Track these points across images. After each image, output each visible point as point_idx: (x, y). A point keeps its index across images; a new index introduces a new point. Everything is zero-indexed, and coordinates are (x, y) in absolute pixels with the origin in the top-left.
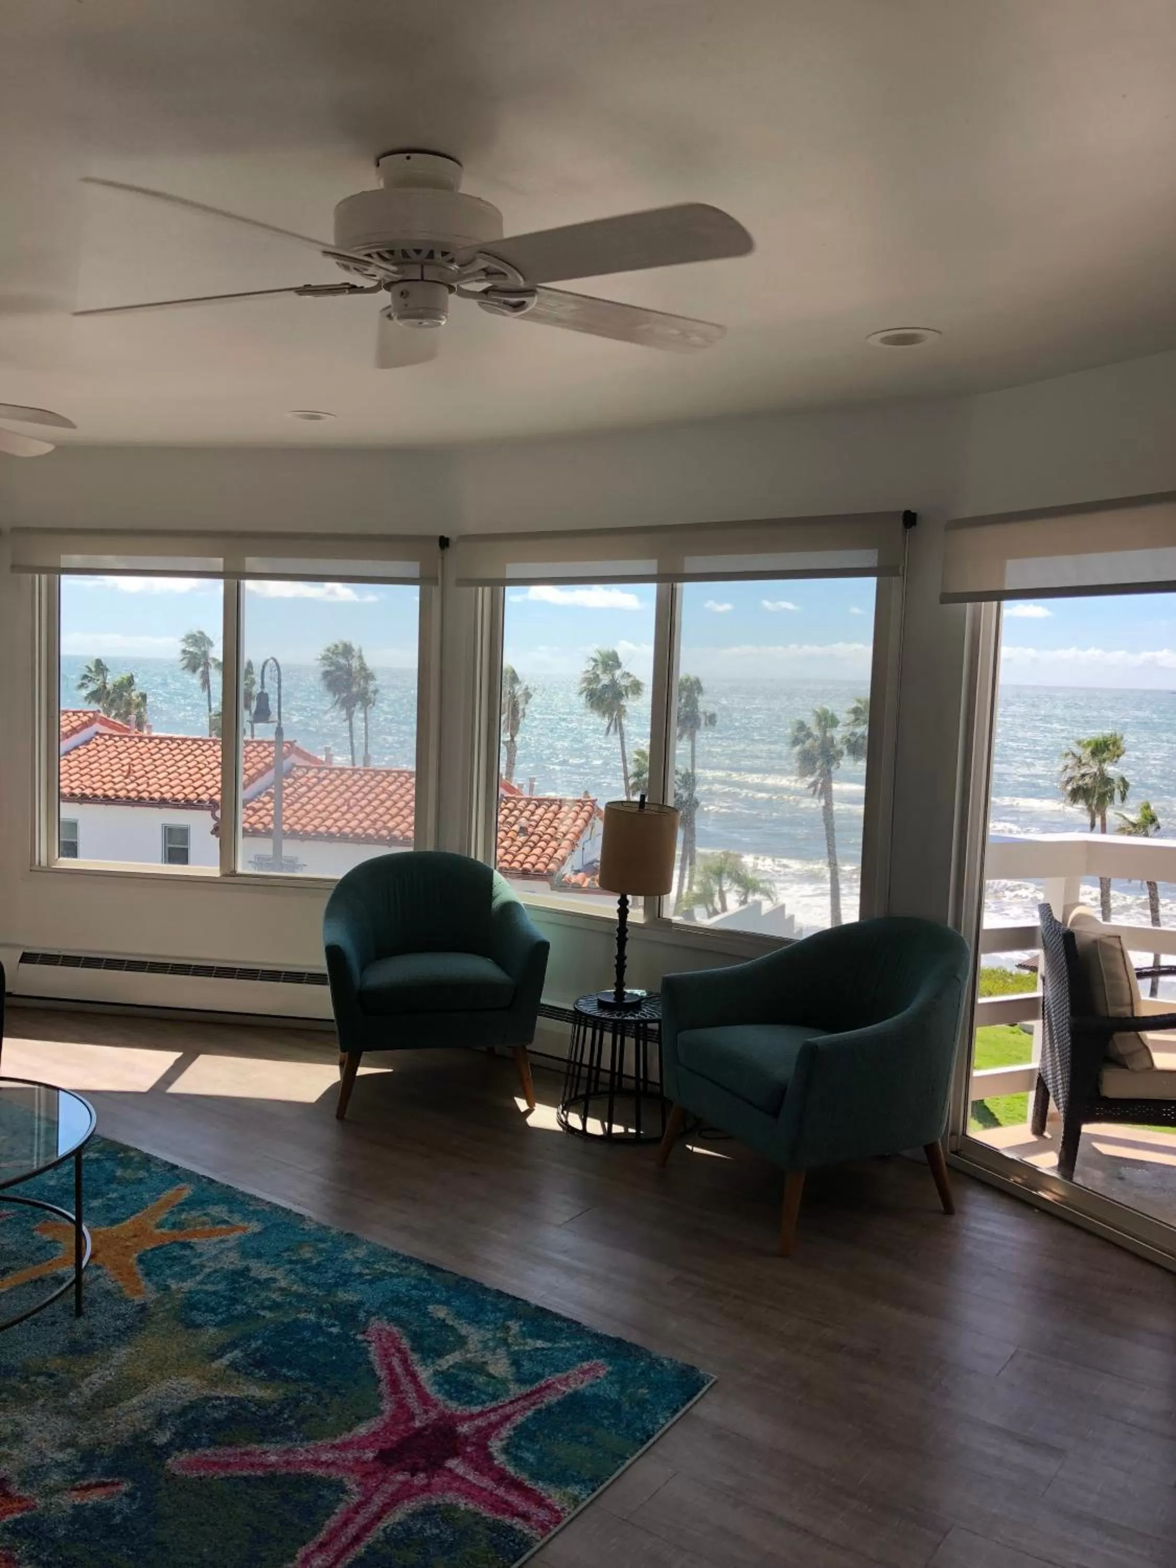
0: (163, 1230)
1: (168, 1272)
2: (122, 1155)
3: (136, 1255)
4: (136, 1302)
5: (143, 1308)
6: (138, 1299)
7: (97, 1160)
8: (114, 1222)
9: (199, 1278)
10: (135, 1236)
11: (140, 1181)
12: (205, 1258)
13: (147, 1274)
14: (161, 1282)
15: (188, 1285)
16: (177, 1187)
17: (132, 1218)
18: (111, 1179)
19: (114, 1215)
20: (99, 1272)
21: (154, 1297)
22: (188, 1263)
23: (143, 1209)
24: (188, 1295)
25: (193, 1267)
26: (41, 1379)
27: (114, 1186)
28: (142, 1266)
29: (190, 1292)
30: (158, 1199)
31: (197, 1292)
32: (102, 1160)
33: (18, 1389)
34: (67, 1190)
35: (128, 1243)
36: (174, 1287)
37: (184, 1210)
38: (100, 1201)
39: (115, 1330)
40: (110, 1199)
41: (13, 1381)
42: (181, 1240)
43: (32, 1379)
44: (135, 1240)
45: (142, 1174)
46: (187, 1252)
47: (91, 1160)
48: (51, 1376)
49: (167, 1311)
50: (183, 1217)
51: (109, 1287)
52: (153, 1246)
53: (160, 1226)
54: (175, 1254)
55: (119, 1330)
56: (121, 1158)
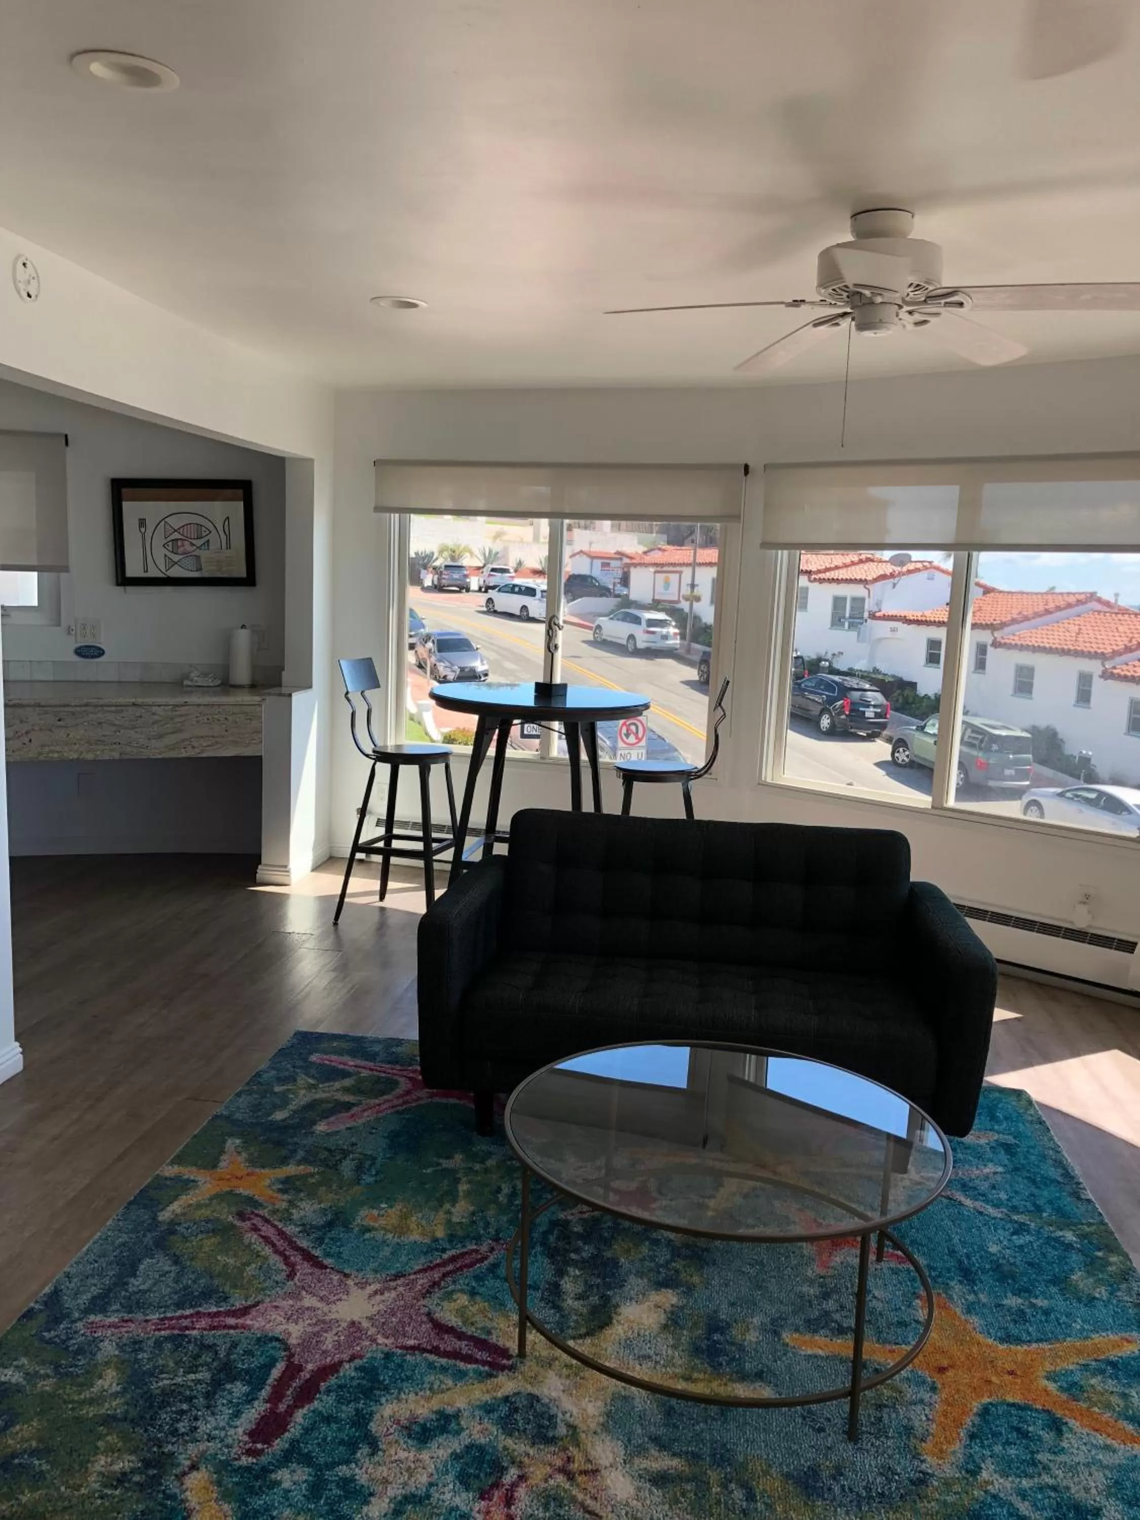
0: (1052, 1387)
1: (998, 1449)
2: (1100, 1254)
3: (986, 1400)
4: (923, 1467)
5: (923, 1480)
6: (930, 1463)
7: (1069, 1247)
8: (1008, 1338)
9: (1025, 1483)
10: (1011, 1373)
11: (1091, 1301)
12: (1062, 1458)
13: (972, 1437)
14: (976, 1457)
15: (1001, 1485)
16: (1126, 1335)
17: (1034, 1345)
18: (1061, 1282)
19: (1014, 1330)
20: (926, 1396)
21: (949, 1471)
22: (1032, 1453)
23: (1057, 1340)
24: (989, 1499)
25: (1034, 1463)
26: (738, 1494)
27: (1053, 1290)
28: (977, 1420)
29: (995, 1497)
30: (1086, 1338)
31: (1002, 1503)
32: (1074, 1248)
33: (709, 1489)
34: (999, 1266)
35: (994, 1379)
36: (985, 1475)
37: (1102, 1372)
38: (1020, 1301)
39: (865, 1488)
40: (1033, 1306)
41: (714, 1476)
42: (1059, 1414)
43: (733, 1486)
44: (1009, 1378)
45: (1102, 1292)
46: (1048, 1437)
47: (1063, 1243)
48: (751, 1496)
49: (945, 1503)
50: (1093, 1381)
51: (917, 1424)
52: (1018, 1400)
53: (1051, 1377)
54: (1031, 1429)
55: (868, 1489)
56: (1098, 1258)
